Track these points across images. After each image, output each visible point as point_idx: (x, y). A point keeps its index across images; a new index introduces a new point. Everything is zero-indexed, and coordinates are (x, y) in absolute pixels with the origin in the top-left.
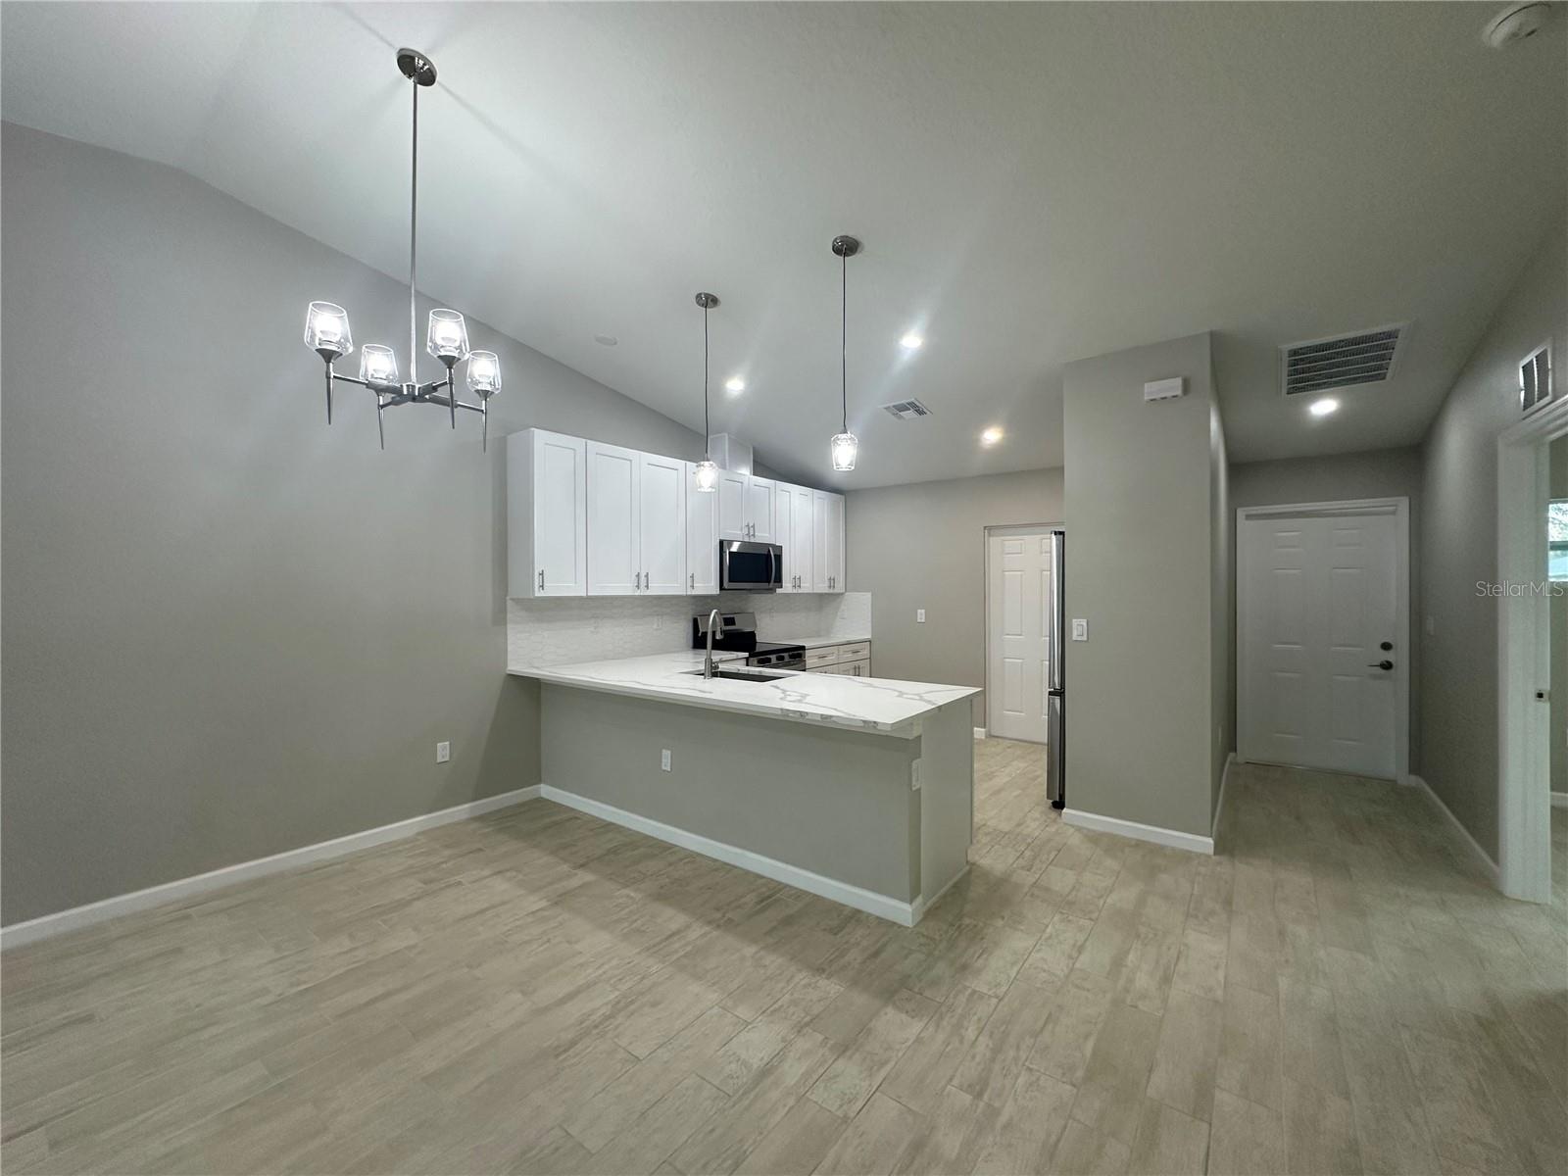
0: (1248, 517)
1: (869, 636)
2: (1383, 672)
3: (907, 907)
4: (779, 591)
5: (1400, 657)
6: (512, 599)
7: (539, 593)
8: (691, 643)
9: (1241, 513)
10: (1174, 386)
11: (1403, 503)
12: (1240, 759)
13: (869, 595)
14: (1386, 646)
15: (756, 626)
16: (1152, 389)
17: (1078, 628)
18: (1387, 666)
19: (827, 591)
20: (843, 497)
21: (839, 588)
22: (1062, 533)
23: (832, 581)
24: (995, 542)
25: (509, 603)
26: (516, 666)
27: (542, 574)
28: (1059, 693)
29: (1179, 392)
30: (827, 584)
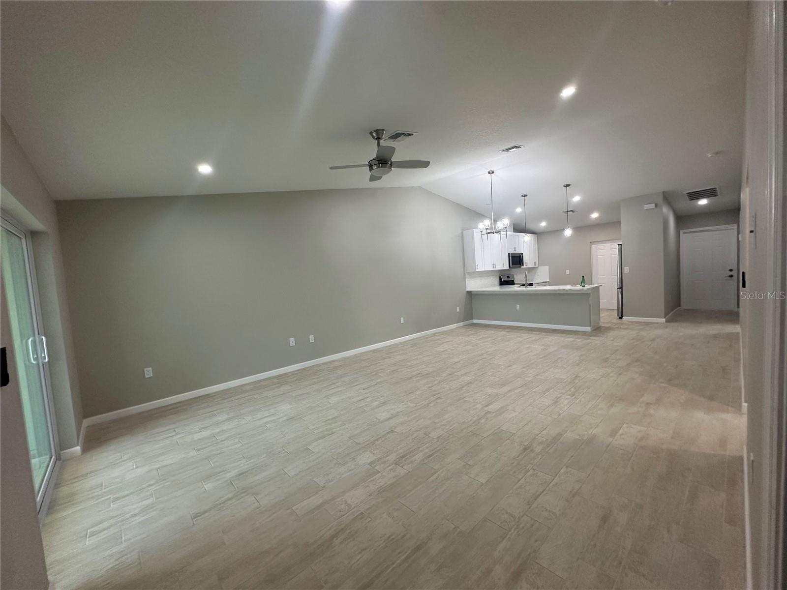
0: (684, 233)
1: (548, 280)
2: (729, 278)
3: (589, 328)
4: (522, 267)
5: (734, 273)
6: (467, 273)
7: (477, 270)
8: (499, 284)
9: (681, 232)
10: (653, 206)
11: (735, 226)
12: (681, 308)
13: (548, 267)
14: (731, 270)
15: (514, 278)
16: (646, 207)
17: (626, 270)
18: (731, 276)
19: (534, 266)
20: (536, 235)
21: (537, 266)
22: (621, 245)
23: (535, 263)
24: (594, 247)
25: (466, 274)
26: (468, 289)
27: (478, 265)
28: (621, 288)
29: (654, 207)
30: (533, 264)
